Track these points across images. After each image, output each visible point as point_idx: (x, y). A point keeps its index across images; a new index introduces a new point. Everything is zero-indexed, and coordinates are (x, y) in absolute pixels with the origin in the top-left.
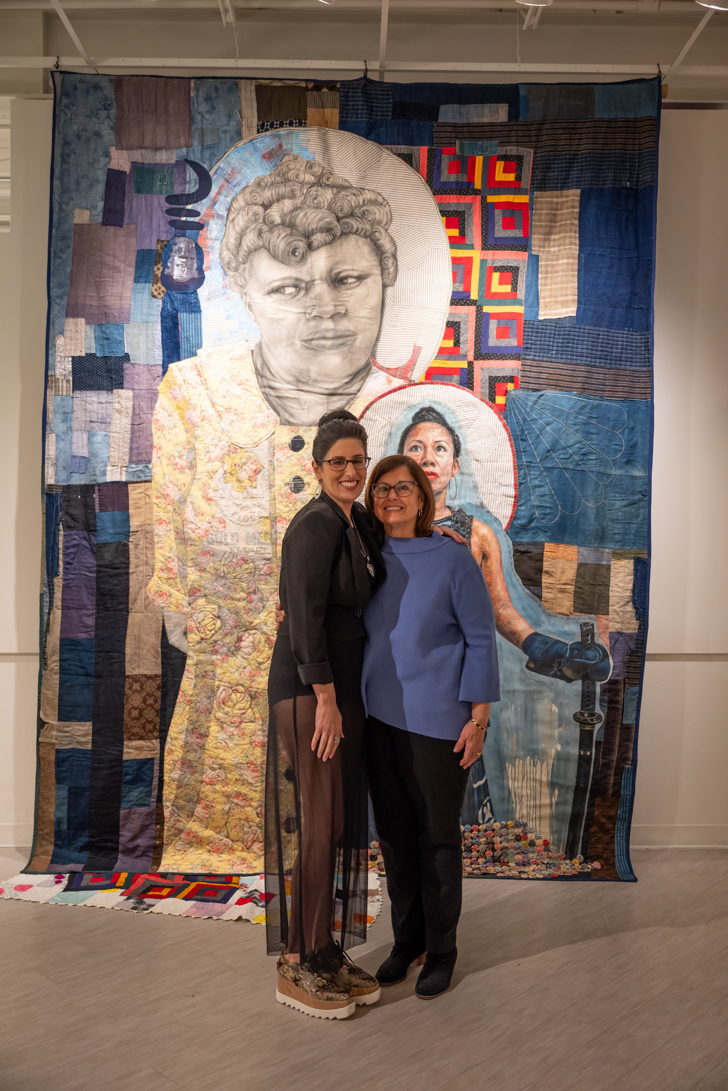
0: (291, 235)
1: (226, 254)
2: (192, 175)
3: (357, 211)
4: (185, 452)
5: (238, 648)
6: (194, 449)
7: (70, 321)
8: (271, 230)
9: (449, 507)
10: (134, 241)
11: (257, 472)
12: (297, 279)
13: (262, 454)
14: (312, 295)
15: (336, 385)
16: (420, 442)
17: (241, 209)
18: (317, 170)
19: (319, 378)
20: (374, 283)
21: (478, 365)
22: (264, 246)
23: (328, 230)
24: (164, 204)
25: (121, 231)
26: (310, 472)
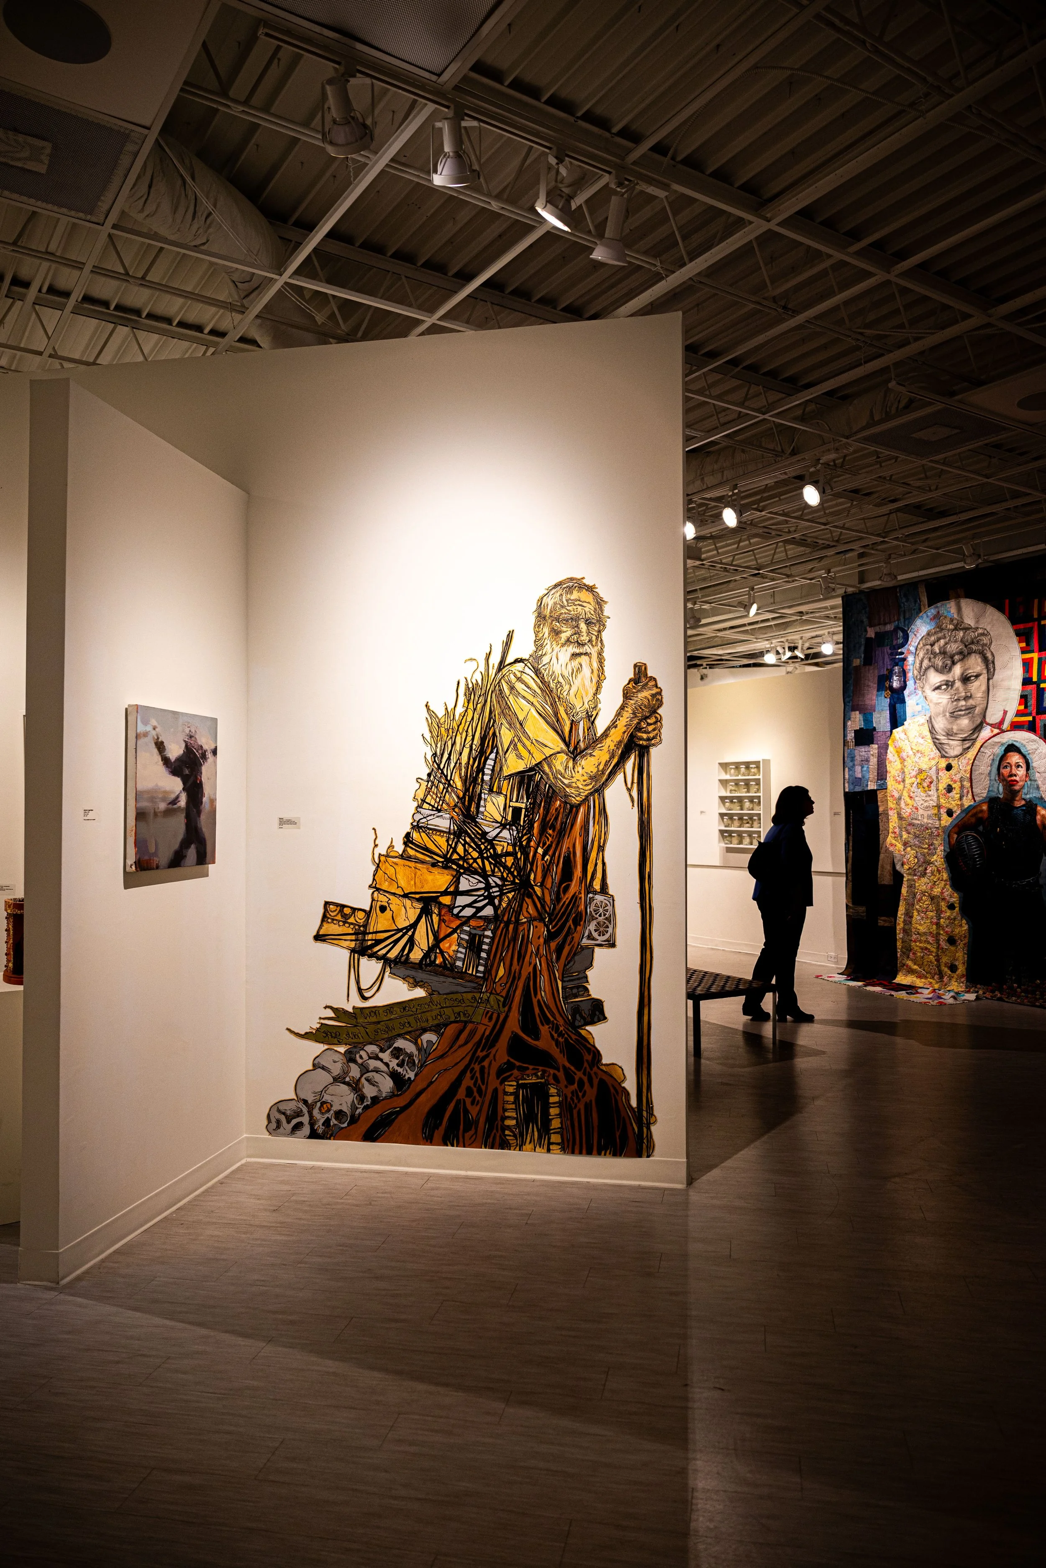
0: (944, 658)
1: (916, 672)
2: (901, 634)
3: (975, 640)
4: (900, 774)
5: (925, 874)
6: (904, 772)
7: (853, 713)
8: (935, 657)
9: (1024, 799)
10: (876, 671)
11: (931, 783)
12: (947, 681)
13: (933, 773)
14: (954, 688)
15: (966, 735)
16: (1008, 763)
17: (921, 648)
18: (955, 622)
19: (958, 732)
20: (983, 678)
21: (1038, 717)
22: (932, 666)
23: (960, 653)
24: (890, 651)
25: (871, 667)
26: (955, 782)
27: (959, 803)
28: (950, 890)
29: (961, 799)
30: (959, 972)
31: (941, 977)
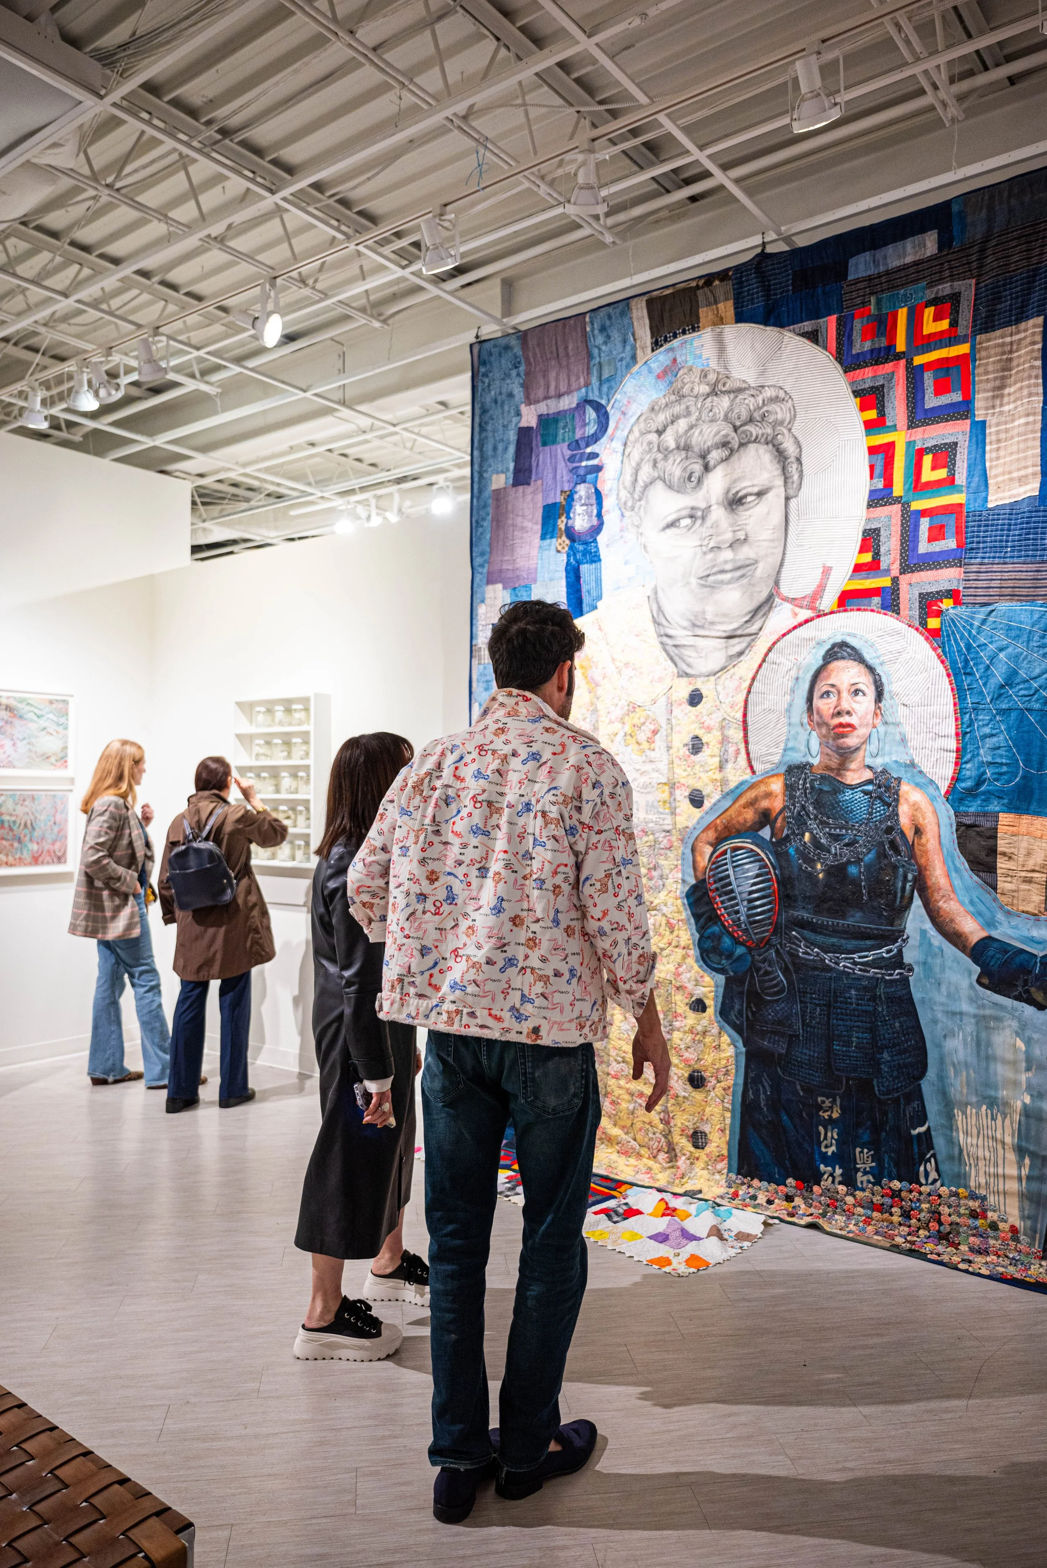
0: (687, 458)
1: (624, 494)
2: (591, 414)
3: (757, 416)
4: (588, 714)
6: (595, 711)
7: (490, 588)
8: (666, 458)
9: (870, 767)
10: (540, 496)
11: (655, 732)
12: (693, 508)
13: (659, 712)
14: (709, 523)
15: (735, 625)
16: (833, 686)
17: (636, 441)
18: (712, 377)
19: (716, 620)
20: (776, 498)
21: (904, 580)
22: (659, 478)
23: (725, 444)
24: (568, 453)
25: (529, 489)
26: (709, 729)
27: (718, 776)
28: (696, 967)
29: (721, 768)
30: (711, 1148)
31: (672, 1153)
